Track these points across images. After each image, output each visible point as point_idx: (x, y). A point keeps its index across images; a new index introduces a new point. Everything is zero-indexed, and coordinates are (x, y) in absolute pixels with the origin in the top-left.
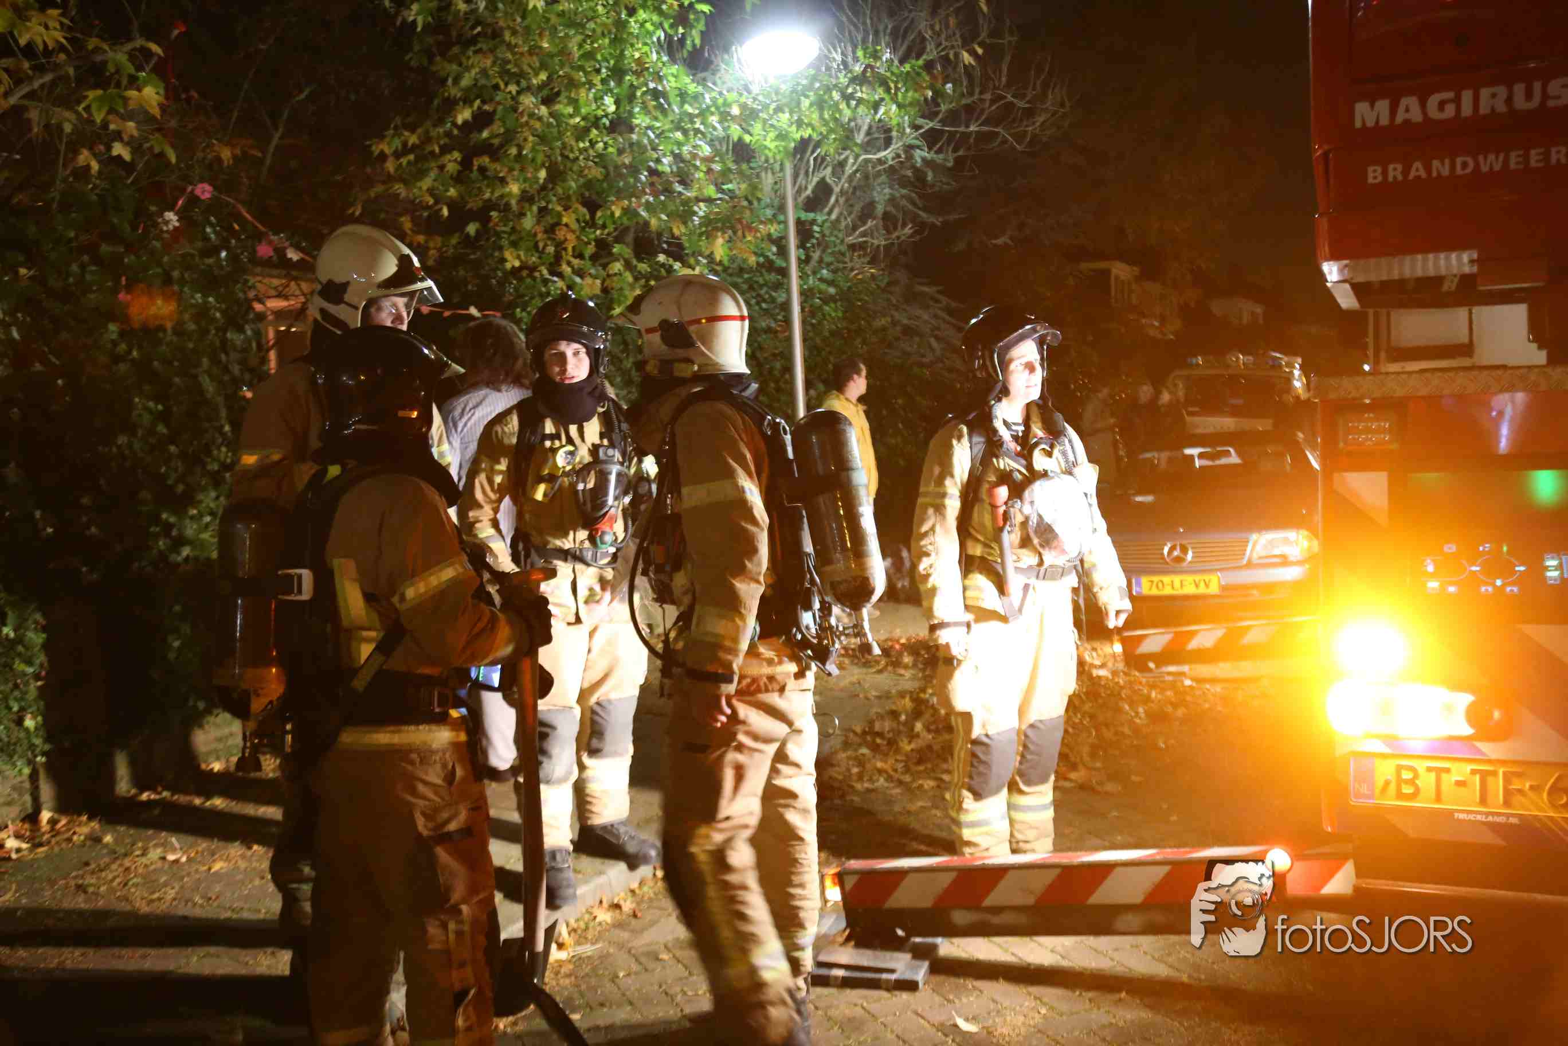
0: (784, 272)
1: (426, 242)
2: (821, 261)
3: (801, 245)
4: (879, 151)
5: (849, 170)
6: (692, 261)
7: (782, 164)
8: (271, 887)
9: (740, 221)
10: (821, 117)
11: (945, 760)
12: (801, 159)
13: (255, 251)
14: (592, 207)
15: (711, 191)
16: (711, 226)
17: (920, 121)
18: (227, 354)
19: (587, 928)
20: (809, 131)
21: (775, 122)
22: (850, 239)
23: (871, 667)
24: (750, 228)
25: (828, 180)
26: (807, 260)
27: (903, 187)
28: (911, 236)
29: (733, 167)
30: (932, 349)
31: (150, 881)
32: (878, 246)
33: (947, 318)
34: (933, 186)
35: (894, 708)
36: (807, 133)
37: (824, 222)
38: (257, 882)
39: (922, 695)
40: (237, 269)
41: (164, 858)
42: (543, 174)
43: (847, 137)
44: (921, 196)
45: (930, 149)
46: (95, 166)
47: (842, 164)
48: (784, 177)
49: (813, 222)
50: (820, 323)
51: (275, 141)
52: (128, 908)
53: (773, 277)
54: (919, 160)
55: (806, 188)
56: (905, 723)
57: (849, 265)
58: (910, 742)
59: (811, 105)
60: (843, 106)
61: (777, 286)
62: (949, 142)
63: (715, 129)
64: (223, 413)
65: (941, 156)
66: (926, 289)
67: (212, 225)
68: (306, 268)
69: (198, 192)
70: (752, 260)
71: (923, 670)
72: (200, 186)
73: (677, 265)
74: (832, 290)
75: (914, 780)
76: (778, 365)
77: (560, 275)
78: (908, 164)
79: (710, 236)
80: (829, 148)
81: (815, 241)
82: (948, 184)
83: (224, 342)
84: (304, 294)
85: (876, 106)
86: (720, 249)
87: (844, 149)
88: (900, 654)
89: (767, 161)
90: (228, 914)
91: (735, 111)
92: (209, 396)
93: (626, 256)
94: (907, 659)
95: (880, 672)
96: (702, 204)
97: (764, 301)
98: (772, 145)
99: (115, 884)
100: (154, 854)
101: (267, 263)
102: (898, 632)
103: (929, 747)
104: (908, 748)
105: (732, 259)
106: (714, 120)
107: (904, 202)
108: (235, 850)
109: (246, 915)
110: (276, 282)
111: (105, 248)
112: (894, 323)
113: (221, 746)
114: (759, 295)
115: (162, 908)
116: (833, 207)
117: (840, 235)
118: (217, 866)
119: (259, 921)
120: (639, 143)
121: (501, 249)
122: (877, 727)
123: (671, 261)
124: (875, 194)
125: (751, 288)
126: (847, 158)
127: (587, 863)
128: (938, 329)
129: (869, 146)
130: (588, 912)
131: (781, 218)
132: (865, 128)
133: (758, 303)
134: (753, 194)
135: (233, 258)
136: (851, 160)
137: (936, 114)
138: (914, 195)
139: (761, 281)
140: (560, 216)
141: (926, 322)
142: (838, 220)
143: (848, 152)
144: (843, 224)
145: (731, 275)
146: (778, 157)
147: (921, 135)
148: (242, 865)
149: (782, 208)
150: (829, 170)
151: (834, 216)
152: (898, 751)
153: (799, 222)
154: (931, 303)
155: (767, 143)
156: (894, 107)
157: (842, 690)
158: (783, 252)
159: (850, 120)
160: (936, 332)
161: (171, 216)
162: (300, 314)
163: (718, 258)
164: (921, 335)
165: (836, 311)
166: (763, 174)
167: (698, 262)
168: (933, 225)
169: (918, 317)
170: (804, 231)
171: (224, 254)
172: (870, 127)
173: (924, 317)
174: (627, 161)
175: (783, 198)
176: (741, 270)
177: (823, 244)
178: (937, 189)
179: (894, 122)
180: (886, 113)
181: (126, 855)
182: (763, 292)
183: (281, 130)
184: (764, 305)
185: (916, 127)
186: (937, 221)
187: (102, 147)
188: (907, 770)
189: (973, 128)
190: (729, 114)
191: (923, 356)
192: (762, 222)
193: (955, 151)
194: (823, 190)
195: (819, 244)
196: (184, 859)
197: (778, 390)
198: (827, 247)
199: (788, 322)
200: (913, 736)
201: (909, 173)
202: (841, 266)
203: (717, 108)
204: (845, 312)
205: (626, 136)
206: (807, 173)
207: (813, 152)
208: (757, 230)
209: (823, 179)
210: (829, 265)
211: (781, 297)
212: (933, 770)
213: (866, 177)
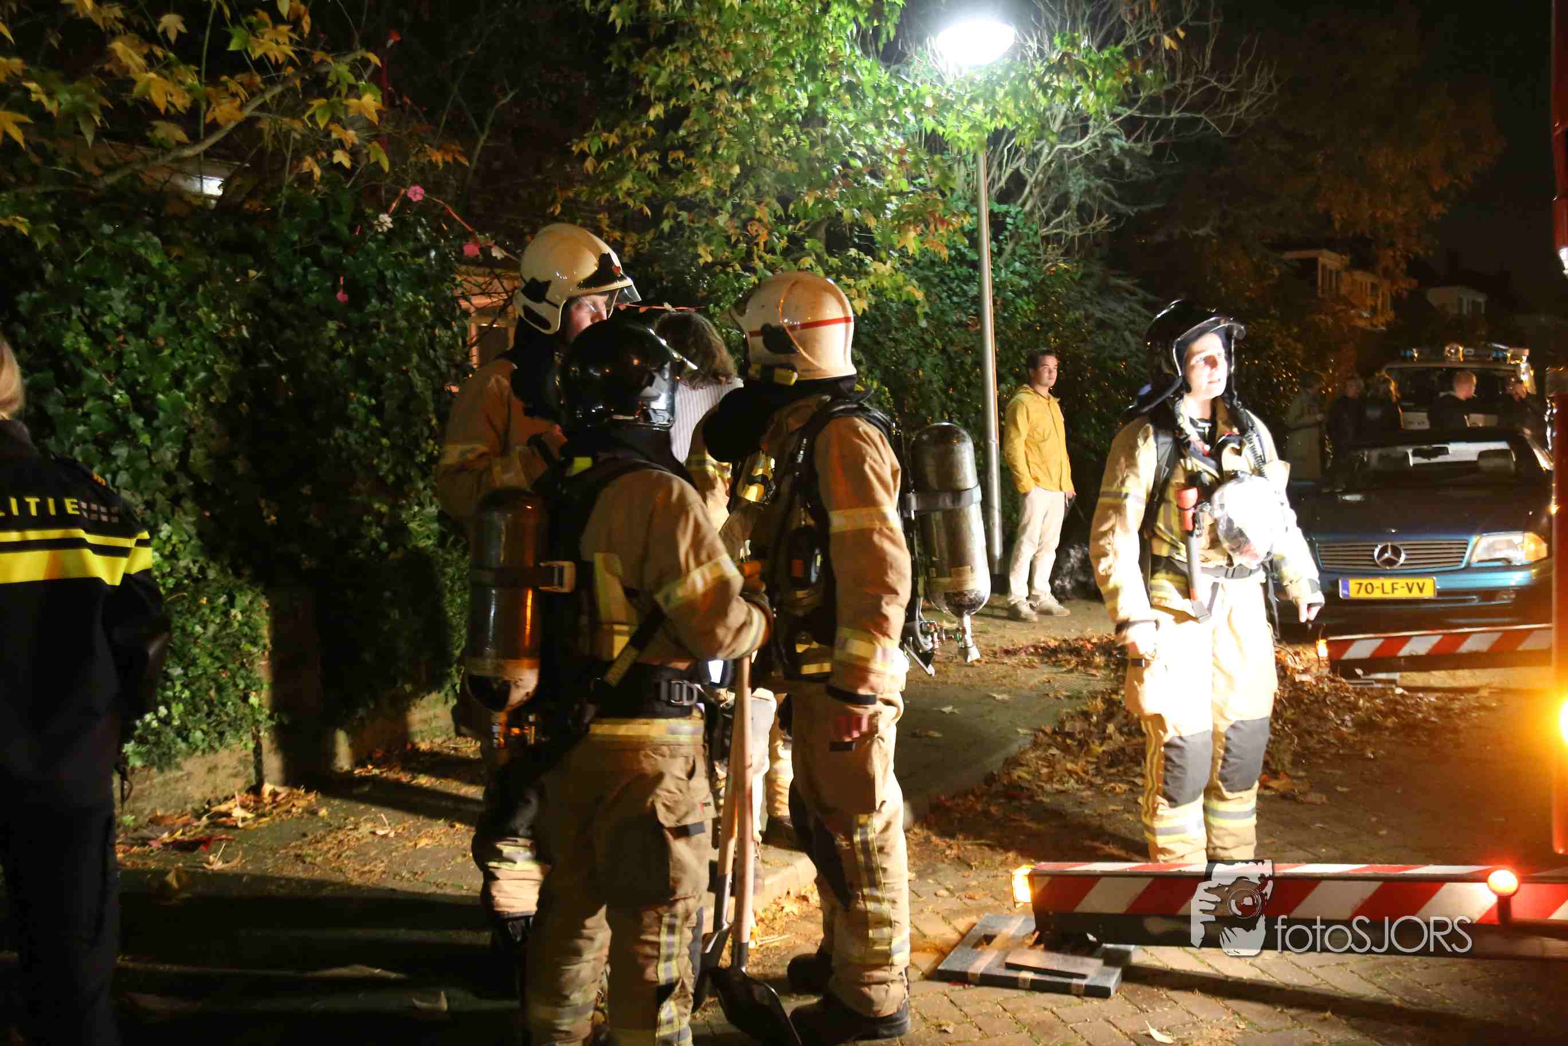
0: (976, 265)
1: (623, 238)
2: (1014, 252)
3: (994, 238)
4: (1075, 140)
5: (1044, 160)
6: (883, 255)
7: (975, 157)
8: (473, 865)
9: (932, 214)
10: (1016, 106)
11: (1139, 764)
12: (994, 151)
13: (462, 251)
14: (784, 202)
15: (904, 185)
16: (904, 220)
17: (1118, 109)
18: (435, 351)
19: (775, 919)
20: (1004, 121)
21: (967, 113)
22: (1044, 231)
23: (1061, 666)
24: (943, 221)
25: (1022, 171)
26: (1000, 252)
27: (1100, 177)
28: (1108, 226)
29: (925, 157)
30: (1128, 344)
31: (361, 853)
32: (1073, 238)
33: (1143, 311)
34: (1130, 176)
35: (1085, 708)
36: (1000, 123)
37: (1018, 213)
38: (459, 859)
39: (1114, 696)
40: (446, 268)
41: (374, 833)
42: (736, 170)
43: (1043, 127)
44: (1119, 187)
45: (1128, 137)
46: (317, 172)
47: (1036, 155)
48: (977, 168)
49: (1007, 214)
50: (1012, 316)
51: (481, 142)
52: (342, 878)
53: (964, 270)
54: (1116, 149)
55: (1000, 179)
56: (1096, 725)
57: (1043, 257)
58: (1101, 745)
59: (1006, 94)
60: (1039, 95)
61: (969, 279)
62: (1148, 129)
63: (907, 120)
64: (431, 407)
65: (1140, 145)
66: (1121, 282)
67: (422, 225)
68: (511, 264)
69: (410, 195)
70: (945, 254)
71: (1116, 671)
72: (413, 188)
73: (868, 259)
74: (1025, 283)
75: (1106, 783)
76: (969, 360)
77: (754, 271)
78: (1105, 153)
79: (901, 229)
80: (1024, 139)
81: (1007, 233)
82: (1146, 173)
83: (432, 338)
84: (506, 292)
85: (1073, 95)
86: (912, 241)
87: (1039, 139)
88: (1093, 654)
89: (960, 152)
90: (432, 889)
91: (929, 102)
92: (418, 390)
93: (818, 251)
94: (1099, 659)
95: (1071, 671)
96: (893, 198)
97: (956, 294)
98: (965, 136)
99: (330, 855)
100: (365, 828)
101: (474, 262)
102: (1089, 632)
103: (1122, 750)
104: (1100, 750)
105: (924, 253)
106: (908, 111)
107: (1099, 193)
108: (440, 827)
109: (449, 891)
110: (481, 280)
111: (326, 250)
112: (1087, 318)
113: (425, 727)
114: (950, 289)
115: (373, 880)
116: (1027, 198)
117: (1034, 227)
118: (423, 843)
119: (462, 897)
120: (832, 136)
121: (695, 245)
122: (1068, 728)
123: (862, 255)
124: (1070, 184)
125: (942, 281)
126: (1042, 148)
127: (776, 854)
128: (1133, 322)
129: (1065, 135)
130: (775, 903)
131: (974, 210)
132: (1061, 117)
133: (949, 297)
134: (945, 185)
135: (442, 257)
136: (1046, 150)
137: (1135, 101)
138: (1110, 186)
139: (952, 274)
140: (753, 210)
141: (1122, 316)
142: (1031, 213)
143: (1043, 142)
144: (1037, 215)
145: (921, 268)
146: (972, 149)
147: (1120, 123)
148: (446, 842)
149: (974, 201)
150: (1023, 160)
151: (1027, 208)
152: (1089, 752)
153: (992, 214)
154: (1127, 296)
155: (961, 135)
156: (1092, 95)
157: (1031, 689)
158: (975, 243)
159: (1045, 110)
160: (1131, 326)
161: (386, 219)
162: (501, 311)
163: (911, 252)
164: (1116, 329)
165: (1028, 304)
166: (956, 166)
167: (889, 256)
168: (1129, 217)
169: (1113, 311)
170: (997, 223)
171: (433, 254)
172: (1066, 117)
173: (1119, 310)
174: (820, 155)
175: (976, 190)
176: (933, 263)
177: (1016, 236)
178: (1133, 179)
179: (1092, 110)
180: (1084, 100)
181: (339, 828)
182: (954, 285)
183: (487, 132)
184: (955, 299)
185: (1114, 116)
186: (1132, 211)
187: (324, 154)
188: (1098, 772)
189: (1174, 114)
190: (922, 105)
191: (1117, 350)
192: (954, 215)
193: (1153, 139)
194: (1017, 181)
195: (1012, 237)
196: (392, 834)
197: (969, 384)
198: (1021, 239)
199: (979, 315)
200: (1104, 738)
201: (1106, 163)
202: (1034, 258)
203: (911, 101)
204: (1037, 306)
205: (820, 130)
206: (1000, 165)
207: (1007, 142)
208: (949, 223)
209: (1017, 170)
210: (1021, 257)
211: (972, 290)
212: (1125, 773)
213: (1061, 168)
